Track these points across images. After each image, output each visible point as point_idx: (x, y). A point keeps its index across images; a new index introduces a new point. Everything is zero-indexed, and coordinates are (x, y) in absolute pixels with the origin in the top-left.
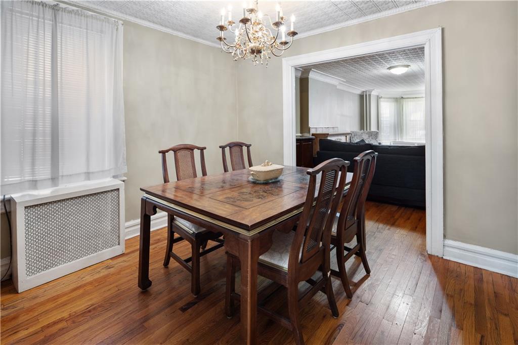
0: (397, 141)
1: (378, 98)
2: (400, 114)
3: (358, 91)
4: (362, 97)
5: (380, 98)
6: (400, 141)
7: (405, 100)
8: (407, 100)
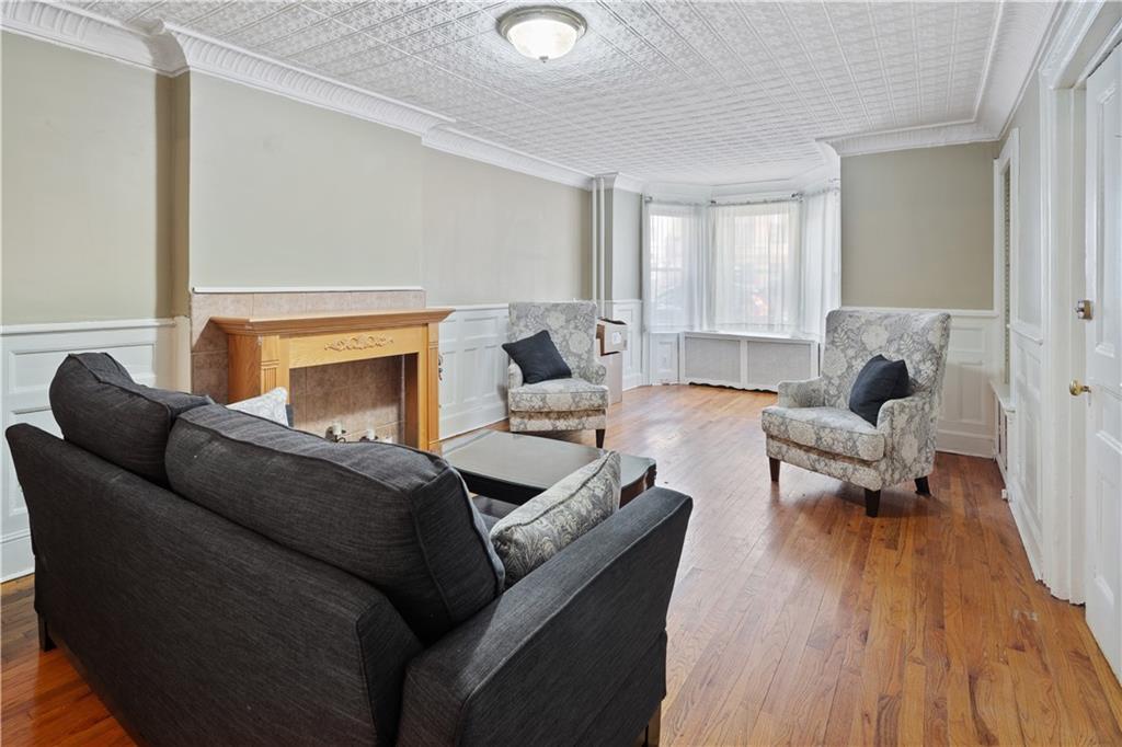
0: (697, 330)
1: (642, 202)
2: (705, 251)
3: (573, 177)
4: (585, 195)
5: (646, 202)
6: (705, 329)
7: (720, 209)
8: (726, 208)
